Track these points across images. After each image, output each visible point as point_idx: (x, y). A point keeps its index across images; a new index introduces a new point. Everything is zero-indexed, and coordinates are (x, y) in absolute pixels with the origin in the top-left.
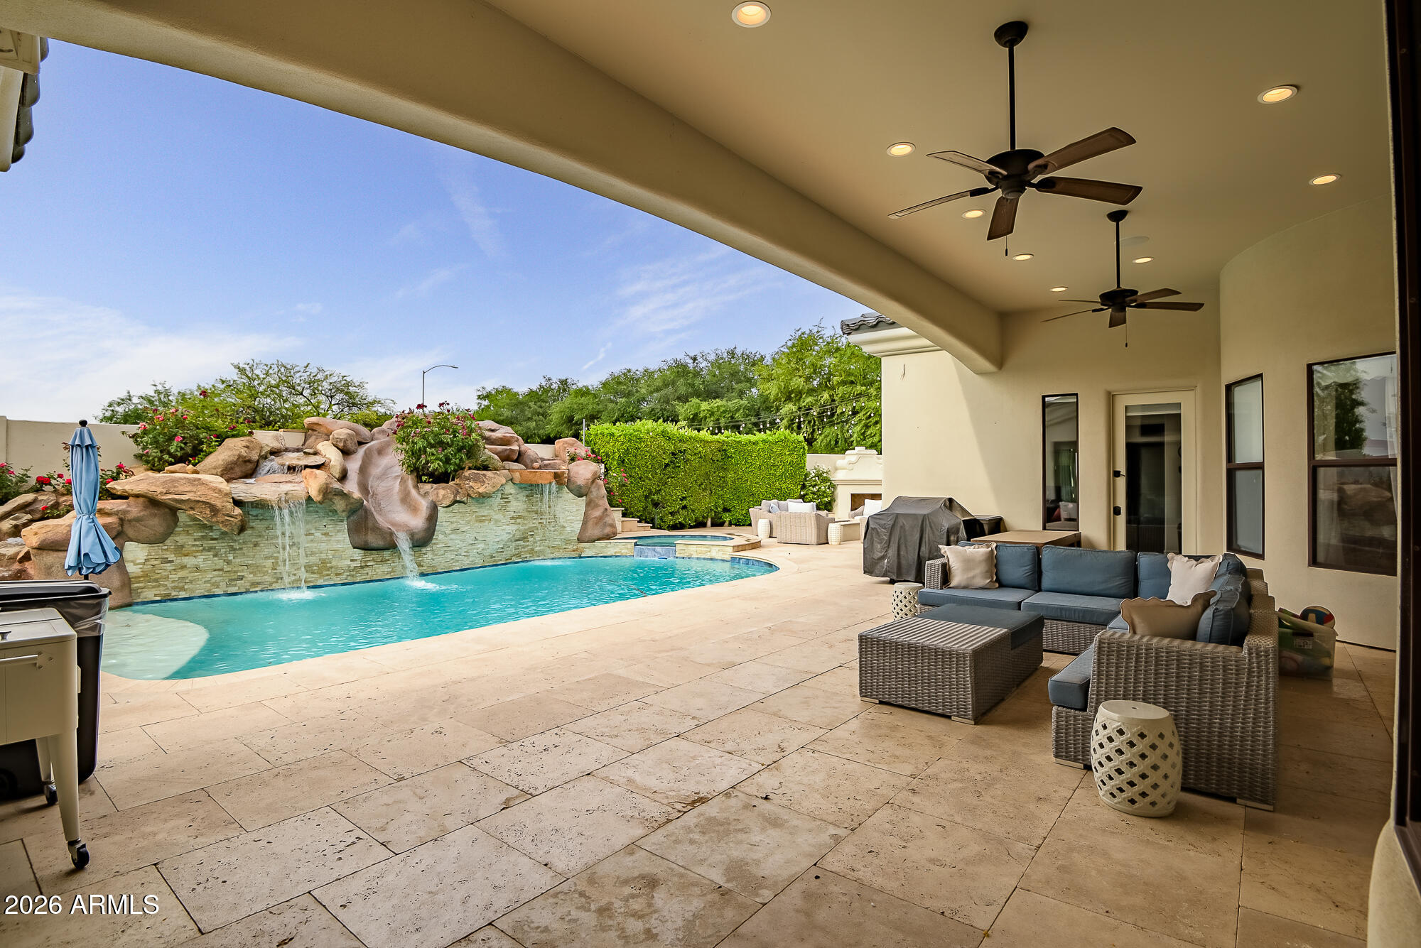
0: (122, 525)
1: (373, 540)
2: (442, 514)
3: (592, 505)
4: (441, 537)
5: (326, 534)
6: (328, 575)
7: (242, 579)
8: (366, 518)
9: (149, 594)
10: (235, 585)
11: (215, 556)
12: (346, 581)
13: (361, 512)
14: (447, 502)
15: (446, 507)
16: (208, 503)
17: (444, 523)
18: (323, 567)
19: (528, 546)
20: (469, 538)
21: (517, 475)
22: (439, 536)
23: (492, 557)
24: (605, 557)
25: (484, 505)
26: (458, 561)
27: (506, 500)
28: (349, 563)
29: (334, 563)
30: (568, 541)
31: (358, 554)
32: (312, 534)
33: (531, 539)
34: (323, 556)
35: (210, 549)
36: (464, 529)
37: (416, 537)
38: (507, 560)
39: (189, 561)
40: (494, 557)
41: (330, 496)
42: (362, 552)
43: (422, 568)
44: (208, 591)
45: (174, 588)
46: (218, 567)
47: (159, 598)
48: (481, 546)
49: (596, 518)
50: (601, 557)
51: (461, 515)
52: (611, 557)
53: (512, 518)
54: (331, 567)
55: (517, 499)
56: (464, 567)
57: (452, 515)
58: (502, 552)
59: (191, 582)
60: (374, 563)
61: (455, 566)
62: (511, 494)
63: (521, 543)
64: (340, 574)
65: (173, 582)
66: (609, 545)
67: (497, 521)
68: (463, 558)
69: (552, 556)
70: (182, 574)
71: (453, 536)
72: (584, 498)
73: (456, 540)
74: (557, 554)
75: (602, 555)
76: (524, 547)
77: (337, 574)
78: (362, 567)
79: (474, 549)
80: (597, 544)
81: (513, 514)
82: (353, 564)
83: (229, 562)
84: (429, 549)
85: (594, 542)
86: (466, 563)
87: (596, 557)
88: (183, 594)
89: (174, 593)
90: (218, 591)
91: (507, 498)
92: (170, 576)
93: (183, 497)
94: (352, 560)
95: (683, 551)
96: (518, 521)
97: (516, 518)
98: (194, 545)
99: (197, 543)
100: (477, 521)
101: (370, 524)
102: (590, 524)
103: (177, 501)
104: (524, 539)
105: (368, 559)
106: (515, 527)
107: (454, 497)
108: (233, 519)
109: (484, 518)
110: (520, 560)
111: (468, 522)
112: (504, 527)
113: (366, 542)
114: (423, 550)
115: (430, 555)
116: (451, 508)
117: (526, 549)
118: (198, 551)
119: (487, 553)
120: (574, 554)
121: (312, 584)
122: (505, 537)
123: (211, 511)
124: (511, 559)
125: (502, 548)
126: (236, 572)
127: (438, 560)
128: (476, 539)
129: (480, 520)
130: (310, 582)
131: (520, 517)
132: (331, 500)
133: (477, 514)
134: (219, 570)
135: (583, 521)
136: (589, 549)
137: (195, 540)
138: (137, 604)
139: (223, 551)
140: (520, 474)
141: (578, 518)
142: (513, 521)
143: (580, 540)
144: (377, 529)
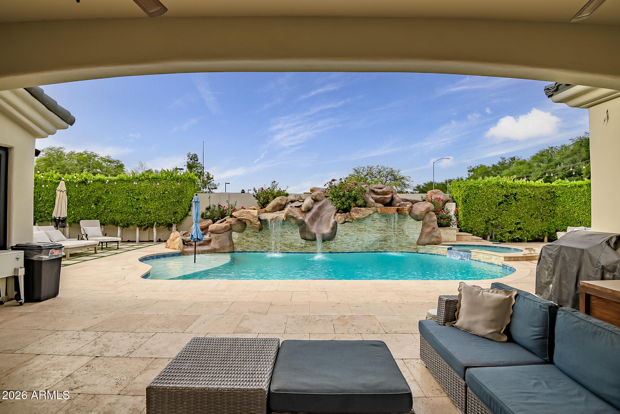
0: (231, 226)
1: (308, 236)
2: (339, 227)
3: (426, 225)
4: (339, 237)
5: (292, 233)
6: (293, 249)
7: (265, 247)
8: (305, 227)
9: (239, 249)
10: (263, 249)
11: (257, 238)
12: (299, 252)
13: (304, 225)
14: (341, 222)
15: (341, 224)
16: (249, 220)
17: (341, 231)
18: (291, 245)
19: (387, 244)
20: (354, 238)
21: (379, 209)
22: (338, 236)
23: (367, 248)
24: (431, 254)
25: (362, 224)
26: (348, 248)
27: (374, 222)
28: (300, 245)
29: (295, 244)
30: (411, 244)
31: (303, 241)
32: (287, 233)
33: (389, 241)
34: (291, 241)
35: (256, 236)
36: (350, 234)
37: (325, 236)
38: (375, 250)
39: (250, 239)
40: (368, 248)
41: (289, 218)
42: (305, 241)
43: (330, 250)
44: (256, 250)
45: (246, 248)
46: (258, 242)
47: (241, 251)
48: (361, 242)
49: (427, 232)
50: (429, 254)
51: (350, 228)
52: (435, 254)
53: (378, 230)
54: (294, 246)
55: (381, 221)
56: (351, 251)
57: (344, 227)
58: (373, 246)
59: (250, 246)
60: (309, 246)
61: (347, 250)
62: (377, 219)
63: (384, 242)
64: (297, 249)
65: (246, 246)
66: (433, 248)
67: (369, 231)
68: (351, 247)
69: (402, 250)
70: (248, 243)
71: (345, 237)
72: (421, 222)
73: (347, 238)
74: (404, 250)
75: (429, 253)
76: (385, 245)
77: (296, 249)
78: (305, 247)
79: (357, 243)
80: (427, 246)
81: (378, 228)
82: (302, 245)
83: (261, 241)
84: (333, 242)
85: (425, 245)
86: (353, 249)
87: (426, 254)
88: (248, 250)
89: (246, 250)
90: (258, 251)
91: (375, 221)
92: (245, 244)
93: (243, 218)
94: (301, 244)
95: (475, 256)
96: (382, 232)
97: (381, 230)
98: (251, 234)
99: (252, 233)
100: (358, 231)
101: (307, 230)
102: (424, 235)
103: (241, 219)
104: (385, 241)
105: (307, 244)
106: (379, 235)
107: (345, 219)
108: (256, 226)
109: (362, 230)
110: (383, 251)
111: (353, 231)
112: (373, 234)
113: (305, 237)
114: (330, 242)
115: (334, 245)
116: (344, 224)
117: (386, 246)
118: (252, 236)
119: (364, 246)
120: (414, 251)
121: (287, 251)
122: (374, 239)
123: (250, 223)
124: (378, 250)
125: (372, 244)
126: (264, 244)
127: (338, 247)
128: (358, 239)
129: (360, 230)
130: (287, 250)
131: (382, 230)
132: (289, 220)
133: (358, 228)
134: (258, 243)
135: (421, 233)
136: (422, 249)
137: (251, 232)
138: (236, 252)
139: (260, 236)
140: (380, 209)
141: (417, 232)
142: (378, 232)
143: (418, 244)
144: (309, 232)
